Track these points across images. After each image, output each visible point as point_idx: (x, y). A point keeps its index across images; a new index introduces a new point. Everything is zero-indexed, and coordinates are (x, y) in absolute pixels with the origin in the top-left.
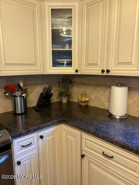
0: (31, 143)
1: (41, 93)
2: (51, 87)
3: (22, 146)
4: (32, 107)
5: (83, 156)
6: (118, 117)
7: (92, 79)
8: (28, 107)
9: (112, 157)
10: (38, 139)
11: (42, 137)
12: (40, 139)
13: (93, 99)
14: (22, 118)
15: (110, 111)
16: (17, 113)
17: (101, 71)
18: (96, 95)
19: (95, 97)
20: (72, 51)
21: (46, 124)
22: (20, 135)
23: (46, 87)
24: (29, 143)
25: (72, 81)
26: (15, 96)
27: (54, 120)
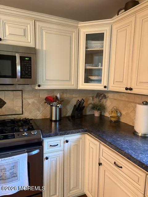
0: (58, 145)
1: (75, 105)
2: (83, 100)
3: (51, 146)
4: (67, 117)
5: (100, 164)
6: (140, 135)
7: (124, 96)
8: (62, 116)
9: (121, 167)
10: (64, 143)
11: (67, 141)
12: (66, 143)
13: (124, 115)
14: (56, 125)
15: (135, 128)
16: (53, 119)
17: (125, 88)
18: (127, 112)
19: (126, 113)
20: (102, 69)
21: (72, 131)
22: (49, 136)
23: (79, 100)
24: (56, 145)
25: (107, 97)
26: (52, 106)
27: (80, 129)
